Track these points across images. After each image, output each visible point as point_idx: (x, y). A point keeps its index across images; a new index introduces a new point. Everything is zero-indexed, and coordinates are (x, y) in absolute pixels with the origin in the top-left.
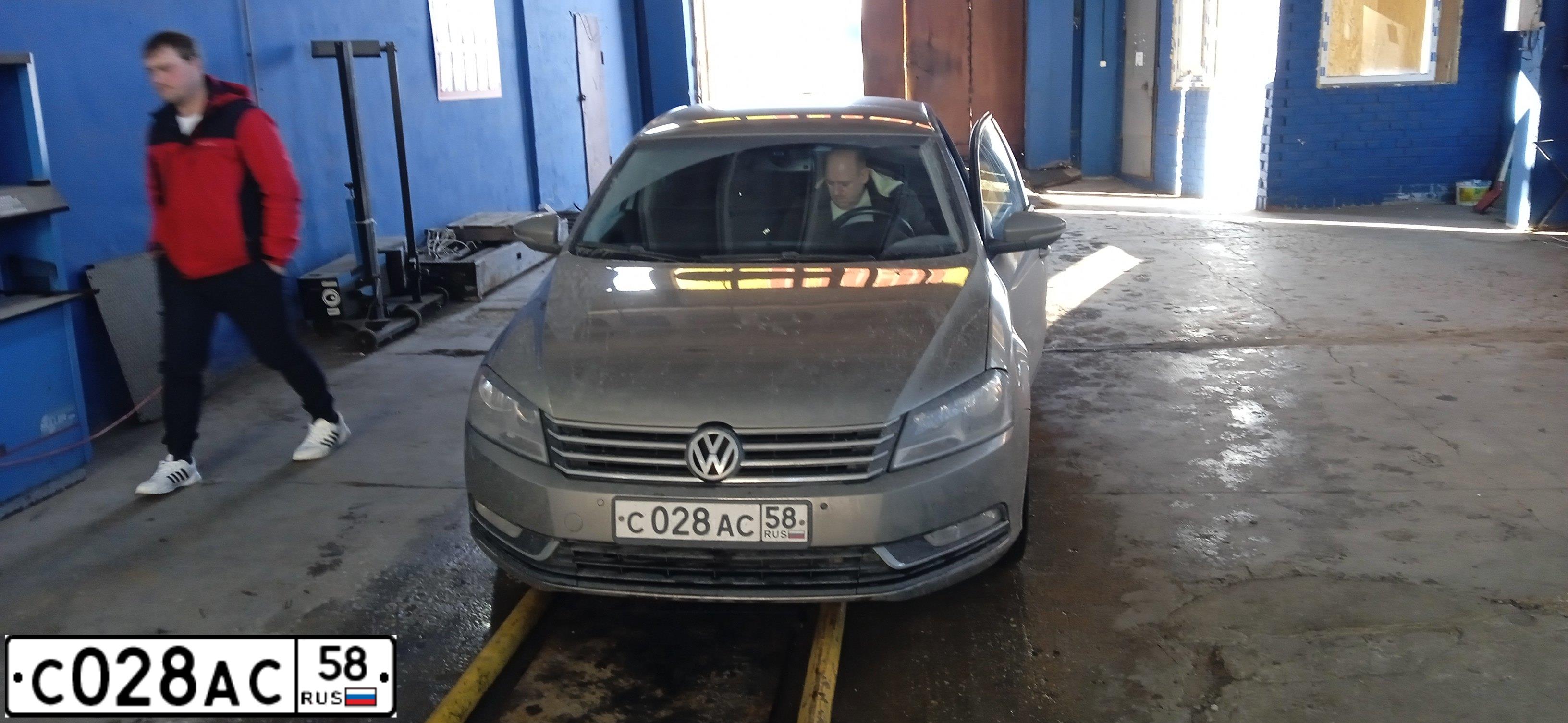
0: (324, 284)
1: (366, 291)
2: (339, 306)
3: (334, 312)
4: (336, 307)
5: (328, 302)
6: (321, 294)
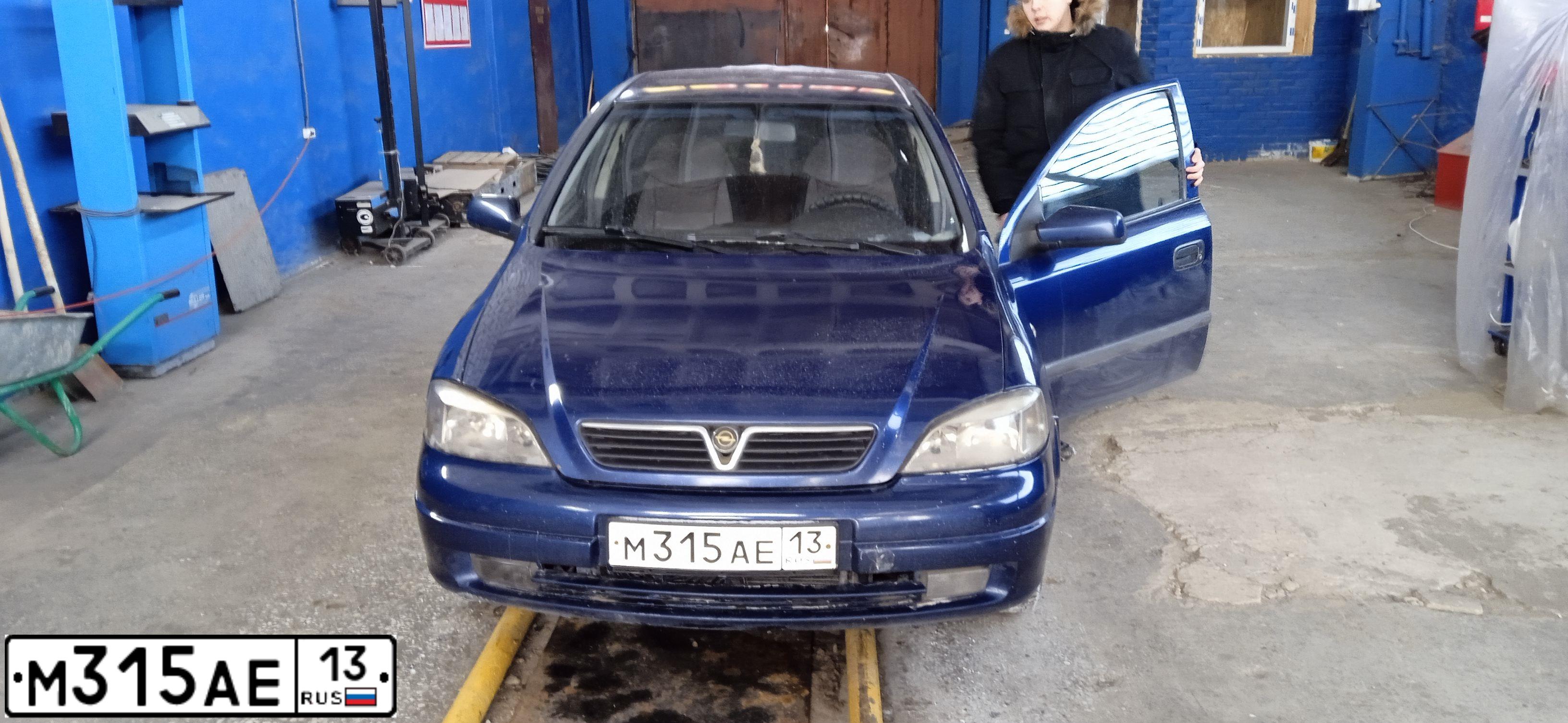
0: (359, 205)
1: (393, 212)
2: (373, 225)
3: (367, 230)
4: (368, 226)
5: (362, 222)
6: (355, 214)
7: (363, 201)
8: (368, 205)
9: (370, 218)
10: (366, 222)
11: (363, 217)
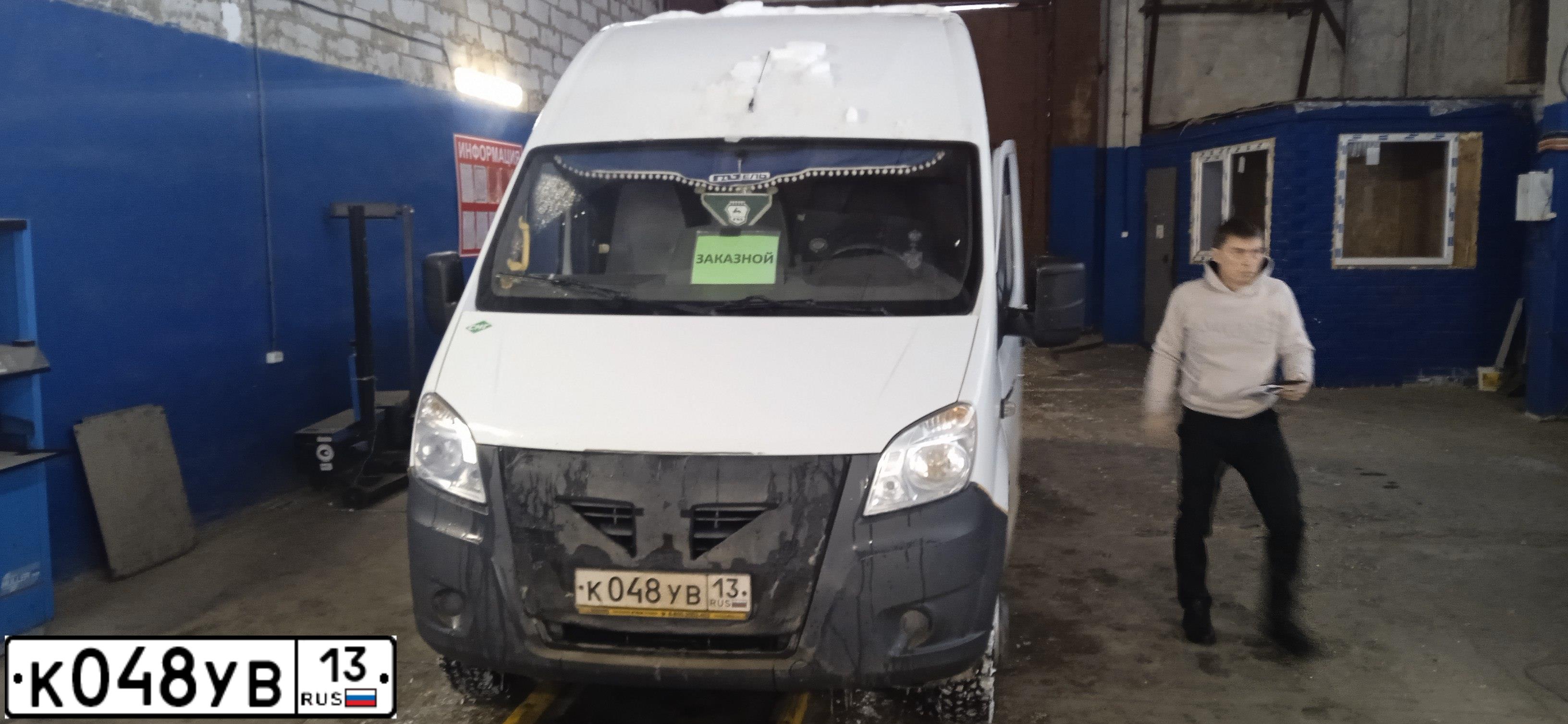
0: (320, 439)
1: (361, 445)
2: (331, 461)
3: (327, 467)
4: (328, 462)
5: (322, 458)
6: (315, 450)
7: (324, 435)
8: (329, 439)
9: (330, 455)
10: (326, 456)
11: (323, 452)
